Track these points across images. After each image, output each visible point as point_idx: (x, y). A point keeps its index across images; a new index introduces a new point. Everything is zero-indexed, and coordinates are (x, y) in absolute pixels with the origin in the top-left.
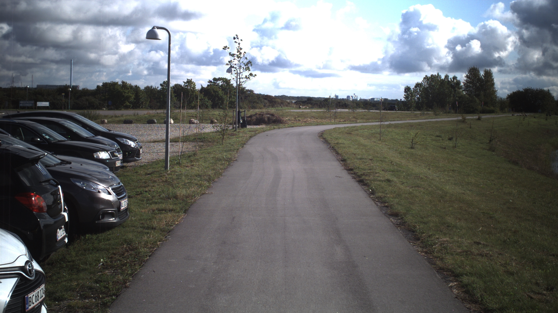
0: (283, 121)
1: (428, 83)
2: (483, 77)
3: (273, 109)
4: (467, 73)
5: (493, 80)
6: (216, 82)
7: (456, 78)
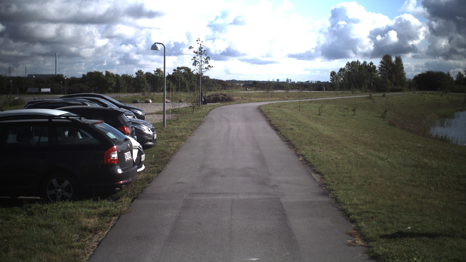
0: (233, 99)
1: (349, 68)
2: (394, 62)
3: (225, 91)
4: (381, 59)
5: (402, 65)
6: (179, 70)
7: (373, 63)
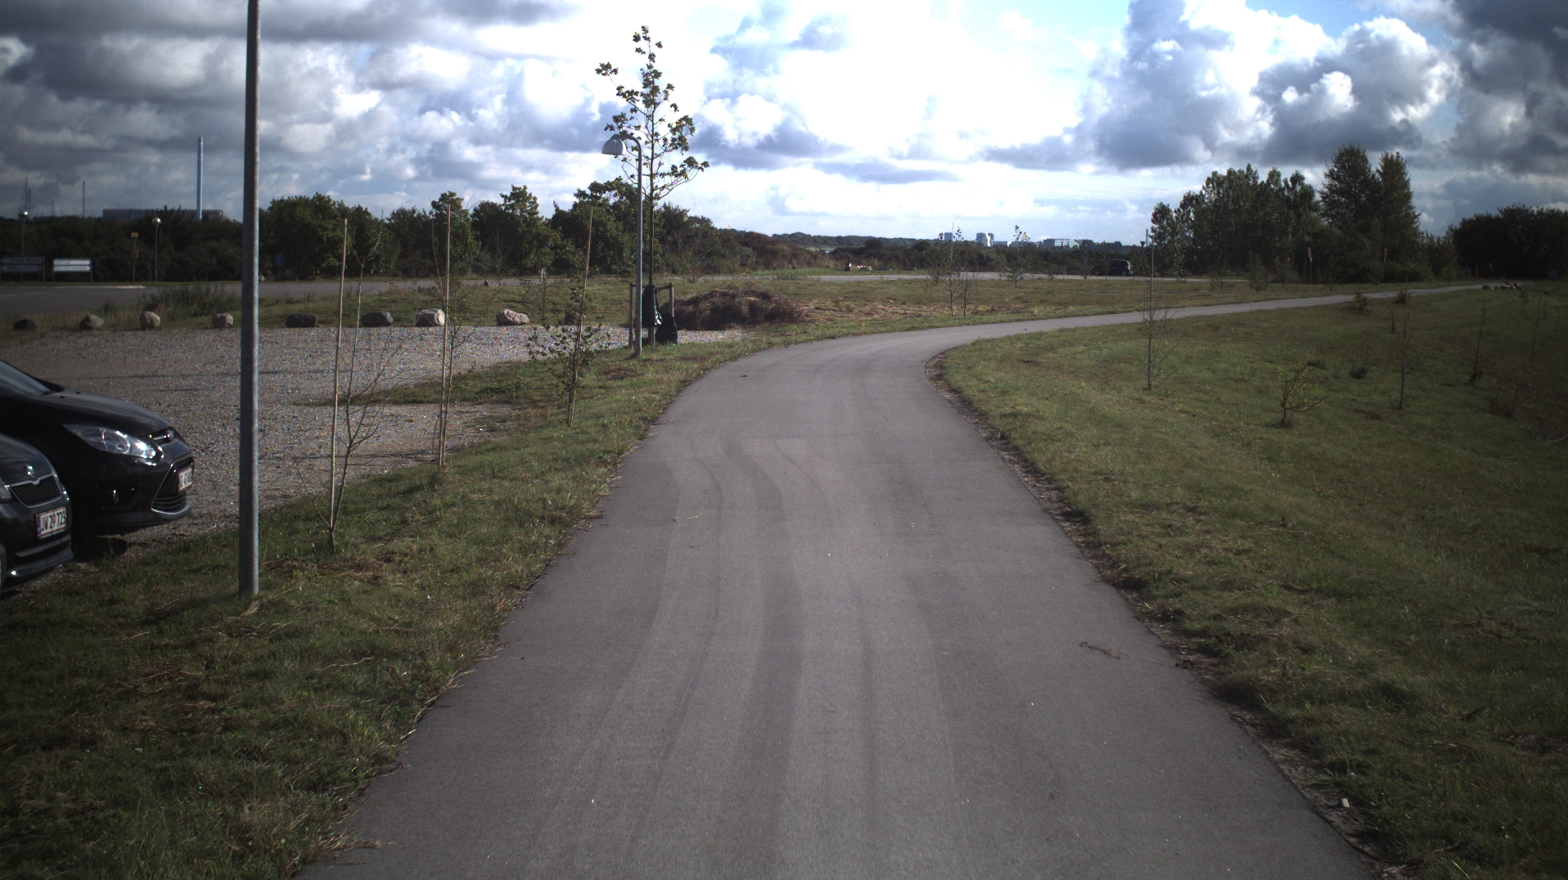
0: (800, 313)
1: (1218, 193)
2: (1377, 175)
3: (768, 275)
4: (1331, 166)
5: (1406, 184)
6: (598, 194)
7: (1302, 178)
